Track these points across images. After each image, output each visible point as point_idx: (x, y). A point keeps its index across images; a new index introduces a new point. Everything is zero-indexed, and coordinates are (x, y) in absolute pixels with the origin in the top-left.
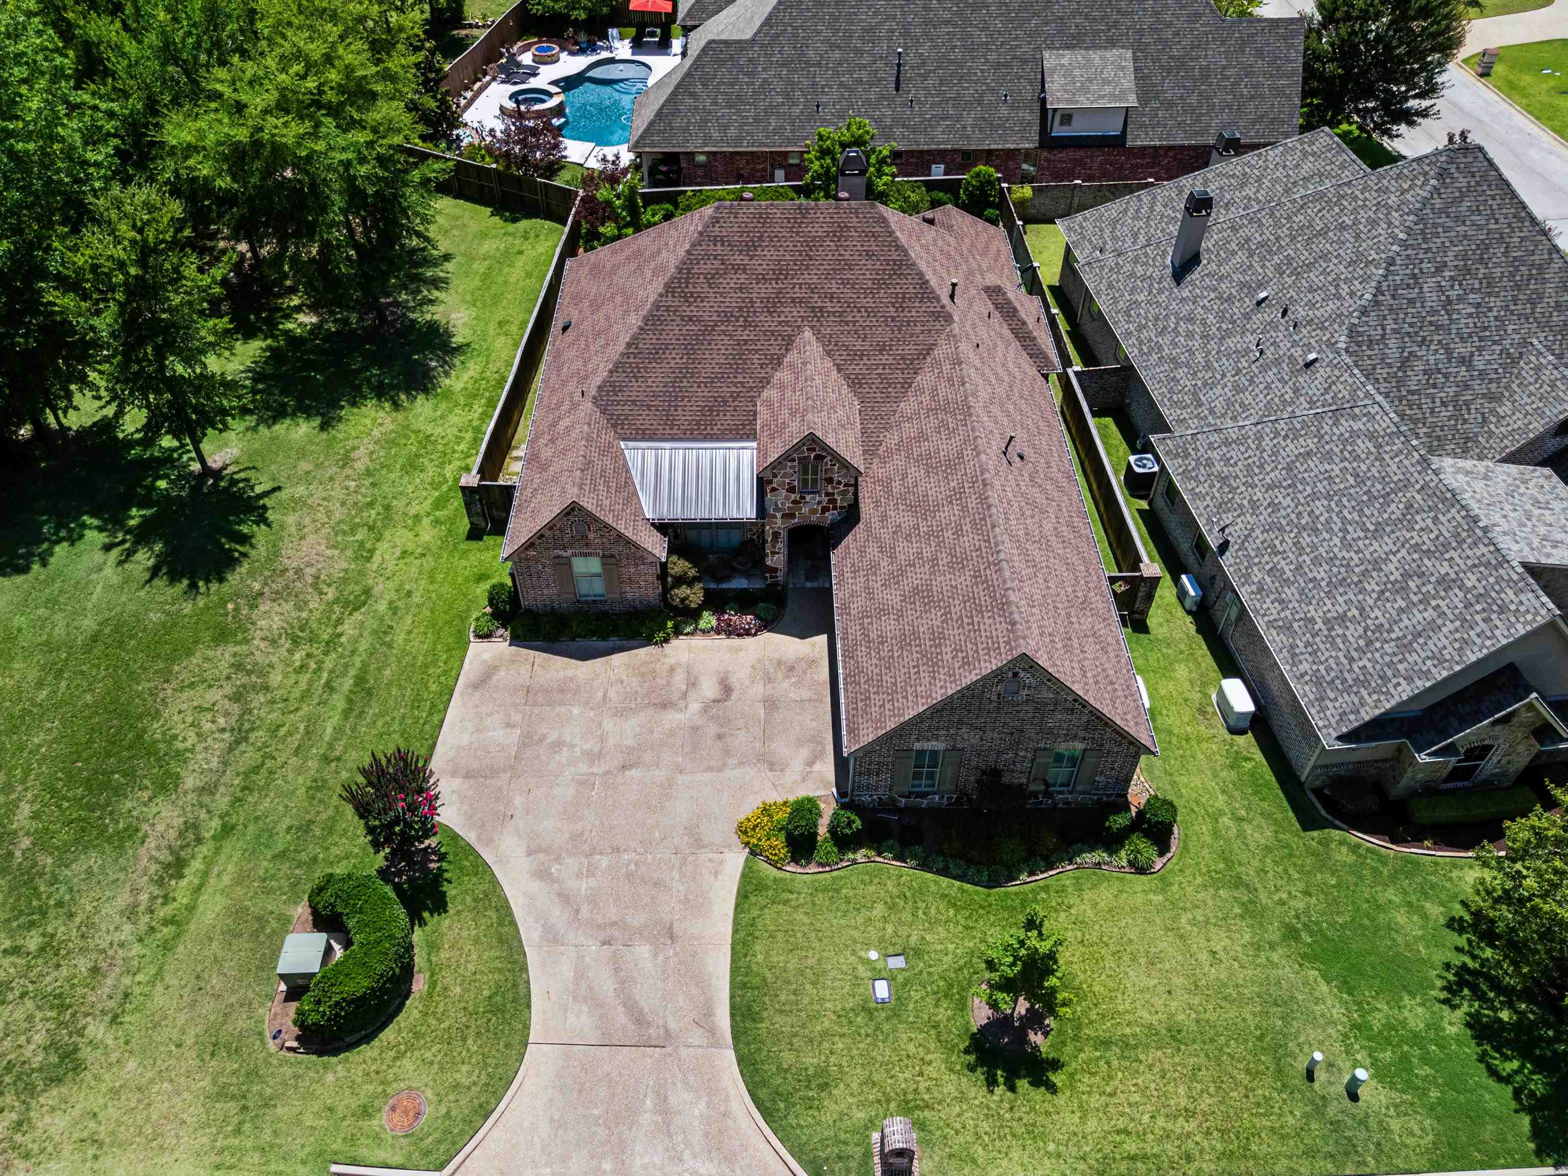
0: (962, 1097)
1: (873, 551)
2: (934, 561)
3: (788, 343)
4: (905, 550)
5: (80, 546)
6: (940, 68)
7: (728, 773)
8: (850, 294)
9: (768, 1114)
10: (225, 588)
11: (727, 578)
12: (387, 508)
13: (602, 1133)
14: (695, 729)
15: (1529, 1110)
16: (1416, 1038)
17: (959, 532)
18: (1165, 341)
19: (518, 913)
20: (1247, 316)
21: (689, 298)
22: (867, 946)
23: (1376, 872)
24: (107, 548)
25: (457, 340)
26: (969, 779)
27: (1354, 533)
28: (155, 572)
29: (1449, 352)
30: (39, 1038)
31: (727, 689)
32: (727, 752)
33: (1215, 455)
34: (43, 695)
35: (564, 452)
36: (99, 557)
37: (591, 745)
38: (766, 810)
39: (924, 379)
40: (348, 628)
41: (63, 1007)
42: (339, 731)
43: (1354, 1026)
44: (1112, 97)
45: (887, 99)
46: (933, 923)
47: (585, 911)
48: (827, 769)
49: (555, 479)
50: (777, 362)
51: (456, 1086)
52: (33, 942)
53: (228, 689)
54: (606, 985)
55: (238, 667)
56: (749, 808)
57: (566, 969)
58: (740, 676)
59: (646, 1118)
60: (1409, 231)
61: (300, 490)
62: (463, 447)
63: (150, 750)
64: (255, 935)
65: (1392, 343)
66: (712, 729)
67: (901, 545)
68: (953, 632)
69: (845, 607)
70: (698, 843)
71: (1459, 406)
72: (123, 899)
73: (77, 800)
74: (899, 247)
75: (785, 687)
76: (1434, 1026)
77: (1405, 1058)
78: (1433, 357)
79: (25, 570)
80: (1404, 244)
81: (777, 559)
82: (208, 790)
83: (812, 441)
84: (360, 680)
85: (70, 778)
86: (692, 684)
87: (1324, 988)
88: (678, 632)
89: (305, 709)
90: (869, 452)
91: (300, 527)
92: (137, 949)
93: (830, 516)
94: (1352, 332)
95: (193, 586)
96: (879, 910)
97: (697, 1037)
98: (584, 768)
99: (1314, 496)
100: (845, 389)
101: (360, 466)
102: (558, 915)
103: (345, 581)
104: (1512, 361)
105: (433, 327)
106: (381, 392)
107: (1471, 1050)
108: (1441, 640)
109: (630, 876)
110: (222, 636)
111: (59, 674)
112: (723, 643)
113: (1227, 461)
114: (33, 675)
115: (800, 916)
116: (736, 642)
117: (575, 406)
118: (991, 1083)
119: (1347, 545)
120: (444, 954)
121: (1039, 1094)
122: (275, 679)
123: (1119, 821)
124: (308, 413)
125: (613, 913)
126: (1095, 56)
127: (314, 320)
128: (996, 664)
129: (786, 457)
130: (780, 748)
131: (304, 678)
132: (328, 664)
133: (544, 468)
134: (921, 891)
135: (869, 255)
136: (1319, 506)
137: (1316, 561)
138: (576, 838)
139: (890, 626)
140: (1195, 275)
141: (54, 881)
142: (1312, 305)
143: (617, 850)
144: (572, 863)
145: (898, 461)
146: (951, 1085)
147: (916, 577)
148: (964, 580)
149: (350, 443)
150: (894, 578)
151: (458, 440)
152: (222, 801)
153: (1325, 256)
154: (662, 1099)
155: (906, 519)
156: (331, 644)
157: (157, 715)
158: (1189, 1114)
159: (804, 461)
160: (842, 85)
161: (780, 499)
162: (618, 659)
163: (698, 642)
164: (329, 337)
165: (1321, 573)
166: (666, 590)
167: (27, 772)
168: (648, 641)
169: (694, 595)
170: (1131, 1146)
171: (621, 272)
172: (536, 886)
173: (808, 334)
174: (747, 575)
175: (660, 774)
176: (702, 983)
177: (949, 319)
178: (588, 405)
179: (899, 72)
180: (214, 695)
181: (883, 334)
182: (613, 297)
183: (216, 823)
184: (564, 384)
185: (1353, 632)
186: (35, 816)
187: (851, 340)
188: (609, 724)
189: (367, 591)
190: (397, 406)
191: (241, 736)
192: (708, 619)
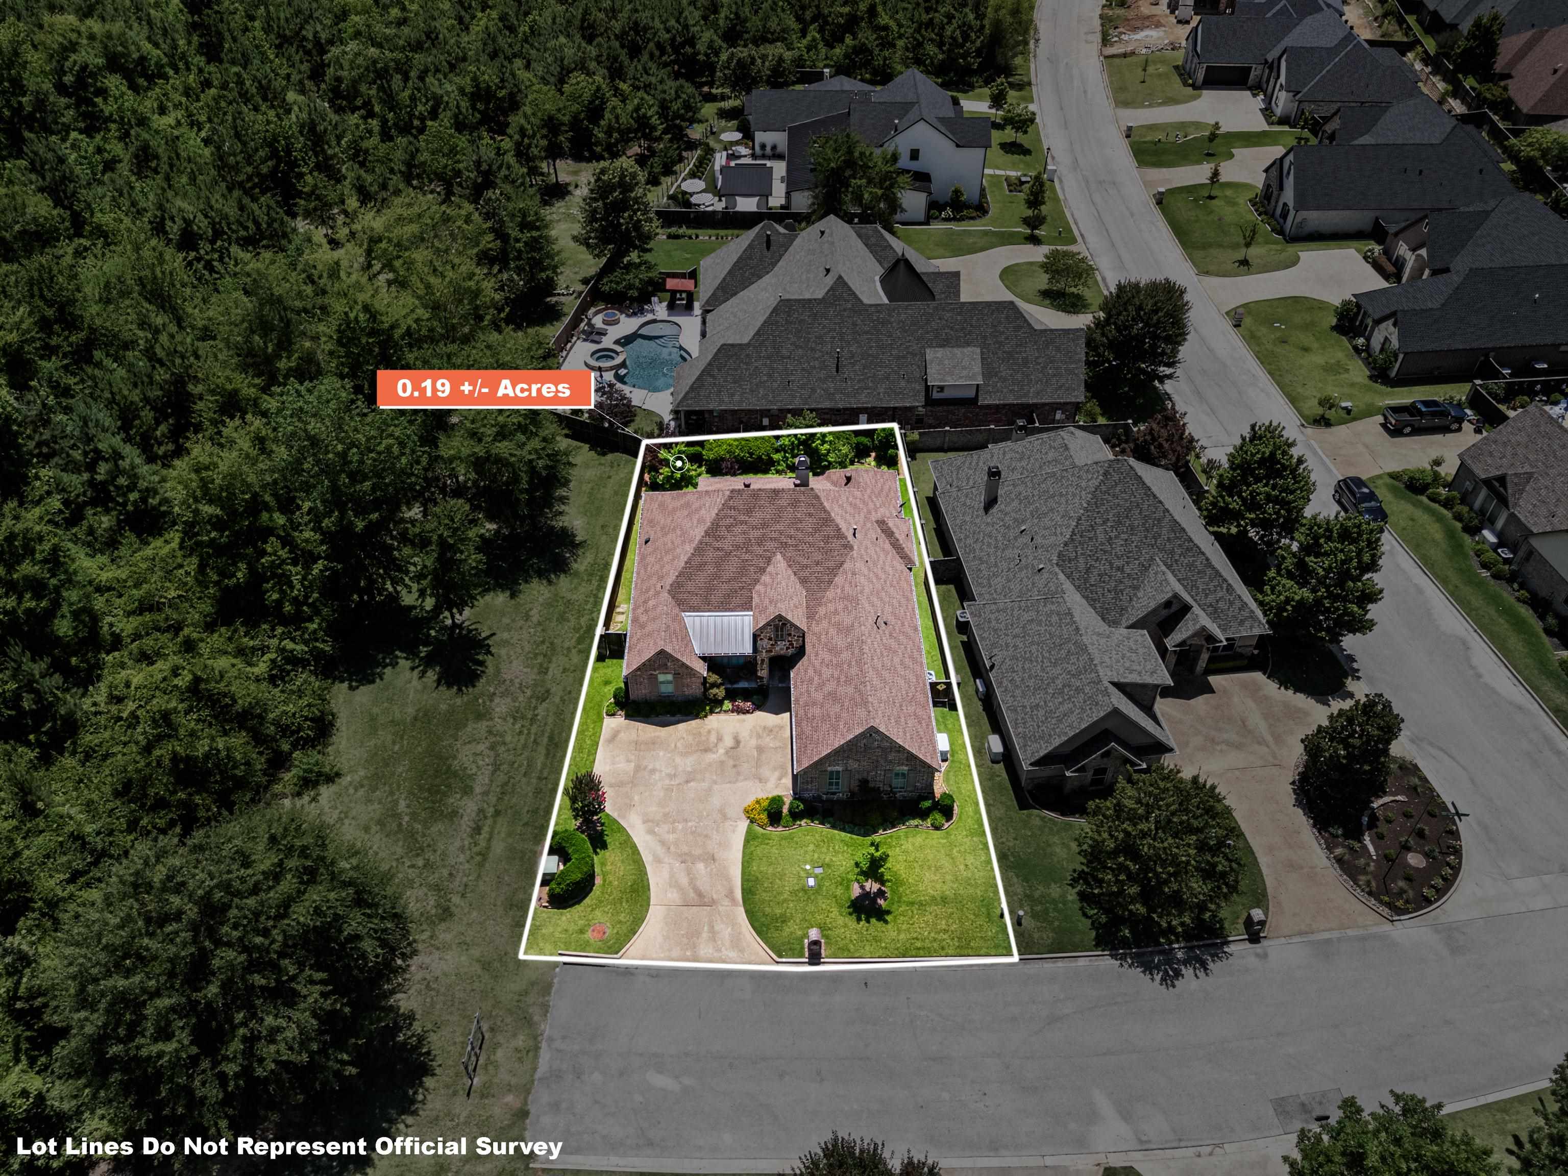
0: (845, 926)
1: (811, 672)
2: (838, 679)
3: (769, 561)
4: (827, 672)
5: (398, 669)
6: (863, 359)
7: (740, 784)
8: (800, 535)
9: (759, 933)
10: (476, 690)
11: (736, 682)
12: (552, 644)
13: (685, 940)
14: (722, 762)
15: (1097, 929)
16: (1054, 902)
17: (849, 665)
18: (977, 546)
19: (641, 849)
20: (1016, 538)
21: (718, 538)
22: (806, 863)
23: (1051, 829)
24: (413, 669)
25: (578, 539)
26: (854, 785)
27: (1047, 663)
28: (439, 682)
29: (1111, 564)
30: (432, 903)
31: (737, 742)
32: (738, 773)
33: (993, 617)
34: (397, 748)
35: (654, 619)
36: (408, 674)
37: (670, 771)
38: (758, 802)
39: (839, 580)
40: (541, 711)
41: (440, 890)
42: (544, 765)
43: (1026, 896)
44: (968, 377)
45: (831, 377)
46: (837, 852)
47: (672, 849)
48: (788, 781)
49: (649, 635)
50: (763, 570)
51: (620, 922)
52: (420, 862)
53: (487, 744)
54: (684, 881)
55: (490, 732)
56: (750, 800)
57: (666, 874)
58: (744, 735)
59: (705, 935)
60: (1088, 503)
61: (506, 635)
62: (589, 606)
63: (455, 774)
64: (522, 859)
65: (1081, 560)
66: (731, 763)
67: (824, 669)
68: (844, 715)
69: (797, 700)
70: (725, 817)
71: (1117, 592)
72: (458, 844)
73: (426, 799)
74: (825, 511)
75: (768, 741)
76: (1063, 896)
77: (1047, 909)
78: (1103, 567)
79: (373, 682)
80: (1086, 510)
81: (763, 673)
82: (486, 793)
83: (780, 617)
84: (551, 738)
85: (421, 788)
86: (720, 739)
87: (1015, 880)
88: (712, 712)
89: (526, 754)
90: (811, 616)
91: (509, 657)
92: (467, 866)
93: (790, 651)
94: (1060, 555)
95: (460, 690)
96: (811, 847)
97: (726, 902)
98: (667, 782)
99: (1032, 643)
100: (798, 586)
101: (535, 620)
102: (660, 850)
103: (535, 685)
104: (1145, 568)
105: (564, 530)
106: (542, 574)
107: (1077, 905)
108: (1073, 717)
109: (693, 833)
110: (479, 717)
111: (402, 738)
112: (735, 717)
113: (997, 620)
114: (390, 738)
115: (774, 850)
116: (742, 716)
117: (657, 594)
118: (859, 920)
119: (1043, 670)
120: (608, 868)
121: (880, 924)
122: (508, 738)
123: (927, 804)
124: (503, 588)
125: (685, 849)
126: (957, 351)
127: (495, 526)
128: (861, 730)
129: (768, 624)
130: (765, 772)
131: (523, 738)
132: (533, 730)
133: (642, 627)
134: (832, 839)
135: (810, 515)
136: (1034, 648)
137: (1030, 677)
138: (666, 815)
139: (817, 711)
140: (994, 510)
141: (424, 835)
142: (1044, 537)
143: (686, 821)
144: (666, 827)
145: (825, 624)
146: (841, 921)
147: (829, 687)
148: (850, 690)
149: (528, 606)
150: (821, 686)
151: (587, 602)
152: (493, 799)
153: (1052, 510)
154: (712, 927)
155: (827, 657)
156: (533, 720)
157: (455, 758)
158: (946, 931)
159: (776, 627)
160: (803, 369)
161: (764, 643)
162: (681, 726)
163: (722, 717)
164: (505, 538)
165: (1031, 683)
166: (706, 690)
167: (399, 786)
168: (697, 717)
169: (720, 692)
170: (919, 944)
171: (678, 514)
172: (649, 838)
173: (779, 557)
174: (747, 680)
175: (705, 785)
176: (728, 879)
177: (851, 548)
178: (665, 595)
179: (838, 362)
180: (481, 747)
181: (818, 556)
182: (674, 529)
183: (492, 810)
184: (650, 577)
185: (1041, 713)
186: (408, 806)
187: (801, 559)
188: (678, 760)
189: (548, 691)
190: (550, 582)
191: (497, 768)
192: (727, 705)
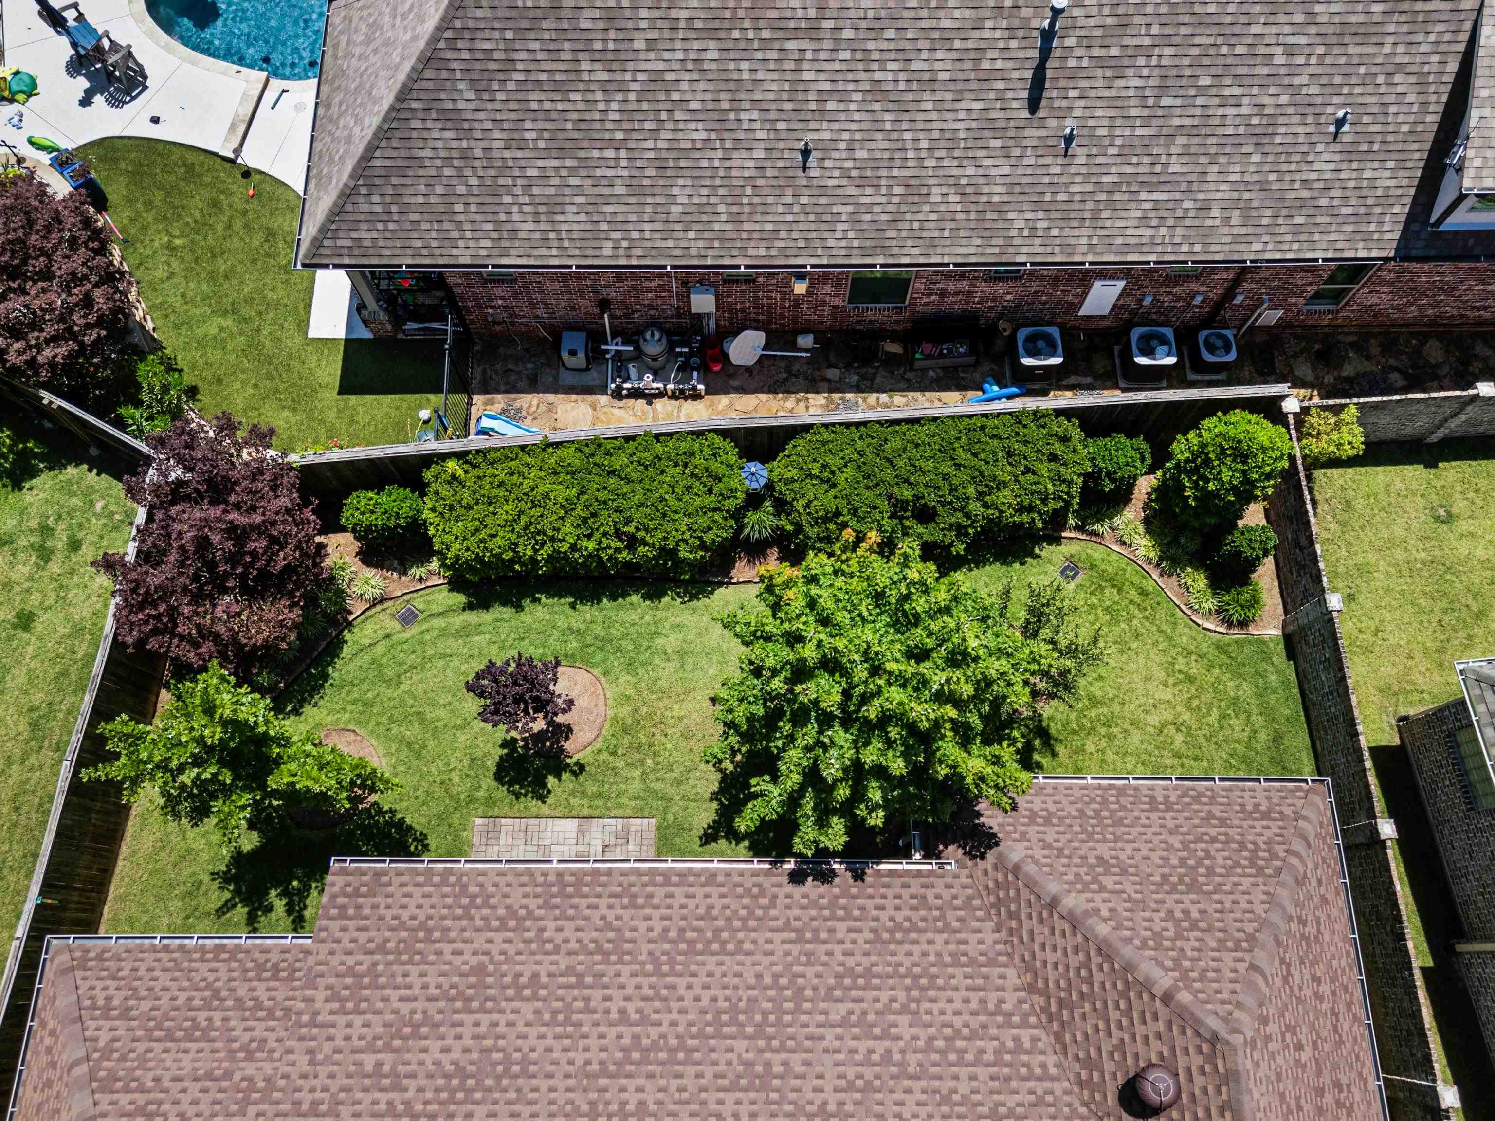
6: (1166, 40)
45: (999, 132)
160: (877, 91)
179: (1045, 53)
